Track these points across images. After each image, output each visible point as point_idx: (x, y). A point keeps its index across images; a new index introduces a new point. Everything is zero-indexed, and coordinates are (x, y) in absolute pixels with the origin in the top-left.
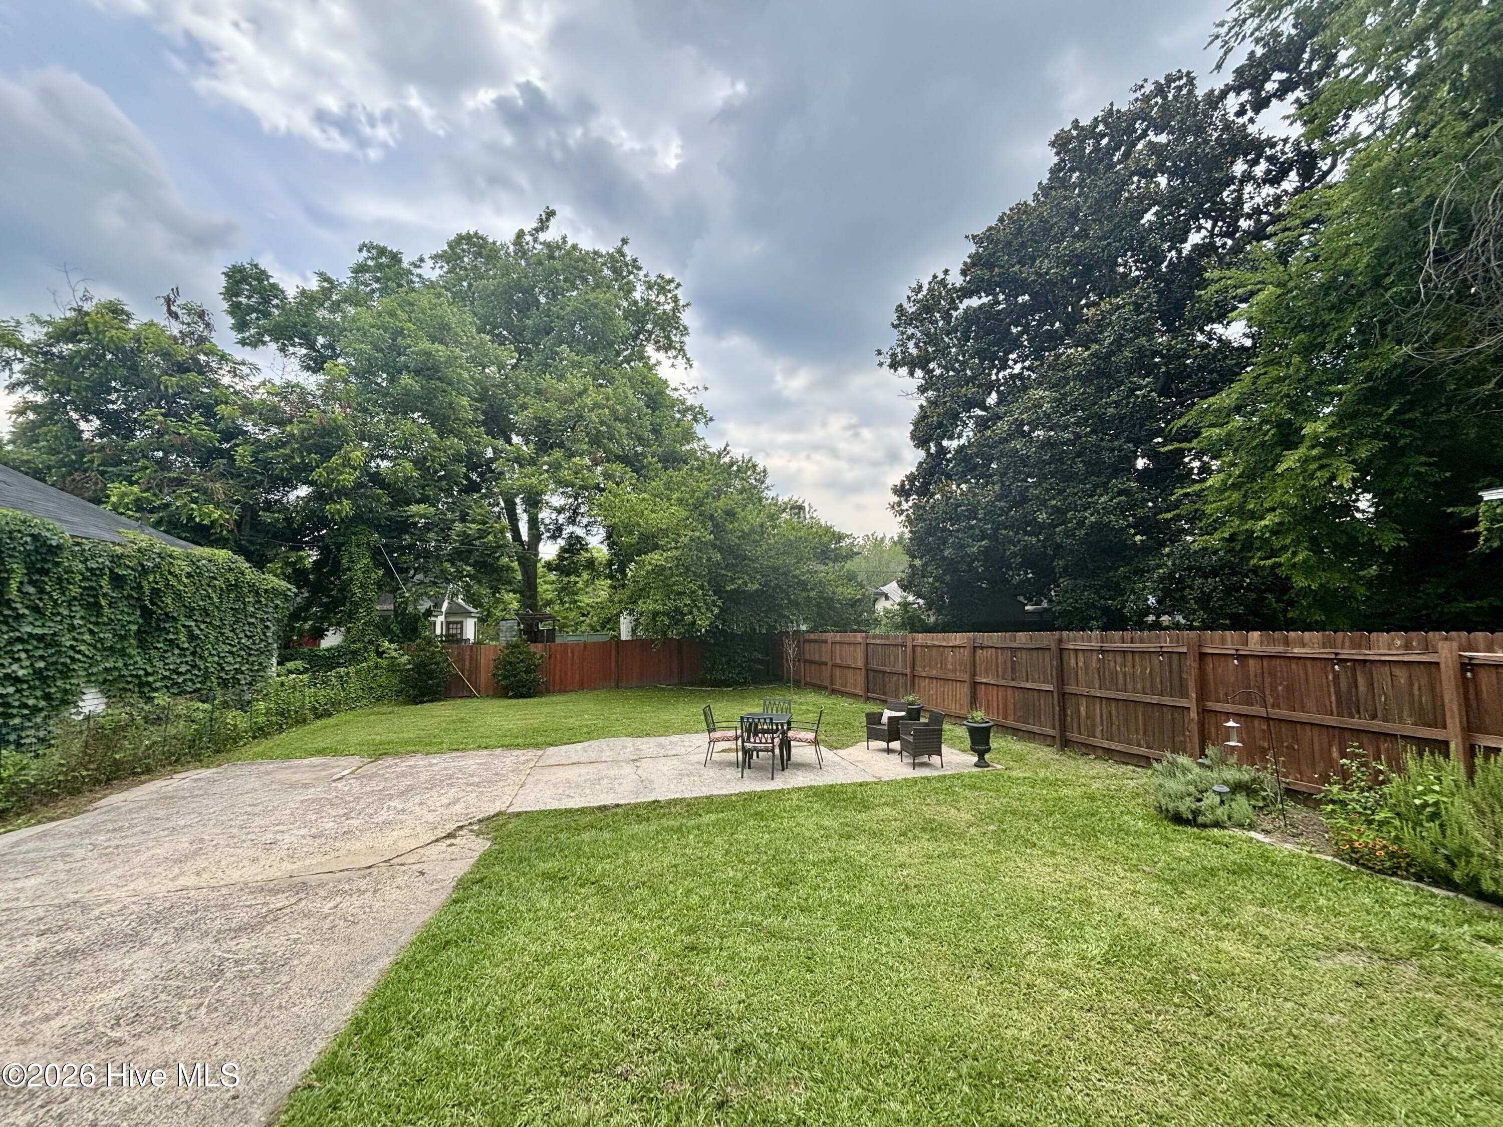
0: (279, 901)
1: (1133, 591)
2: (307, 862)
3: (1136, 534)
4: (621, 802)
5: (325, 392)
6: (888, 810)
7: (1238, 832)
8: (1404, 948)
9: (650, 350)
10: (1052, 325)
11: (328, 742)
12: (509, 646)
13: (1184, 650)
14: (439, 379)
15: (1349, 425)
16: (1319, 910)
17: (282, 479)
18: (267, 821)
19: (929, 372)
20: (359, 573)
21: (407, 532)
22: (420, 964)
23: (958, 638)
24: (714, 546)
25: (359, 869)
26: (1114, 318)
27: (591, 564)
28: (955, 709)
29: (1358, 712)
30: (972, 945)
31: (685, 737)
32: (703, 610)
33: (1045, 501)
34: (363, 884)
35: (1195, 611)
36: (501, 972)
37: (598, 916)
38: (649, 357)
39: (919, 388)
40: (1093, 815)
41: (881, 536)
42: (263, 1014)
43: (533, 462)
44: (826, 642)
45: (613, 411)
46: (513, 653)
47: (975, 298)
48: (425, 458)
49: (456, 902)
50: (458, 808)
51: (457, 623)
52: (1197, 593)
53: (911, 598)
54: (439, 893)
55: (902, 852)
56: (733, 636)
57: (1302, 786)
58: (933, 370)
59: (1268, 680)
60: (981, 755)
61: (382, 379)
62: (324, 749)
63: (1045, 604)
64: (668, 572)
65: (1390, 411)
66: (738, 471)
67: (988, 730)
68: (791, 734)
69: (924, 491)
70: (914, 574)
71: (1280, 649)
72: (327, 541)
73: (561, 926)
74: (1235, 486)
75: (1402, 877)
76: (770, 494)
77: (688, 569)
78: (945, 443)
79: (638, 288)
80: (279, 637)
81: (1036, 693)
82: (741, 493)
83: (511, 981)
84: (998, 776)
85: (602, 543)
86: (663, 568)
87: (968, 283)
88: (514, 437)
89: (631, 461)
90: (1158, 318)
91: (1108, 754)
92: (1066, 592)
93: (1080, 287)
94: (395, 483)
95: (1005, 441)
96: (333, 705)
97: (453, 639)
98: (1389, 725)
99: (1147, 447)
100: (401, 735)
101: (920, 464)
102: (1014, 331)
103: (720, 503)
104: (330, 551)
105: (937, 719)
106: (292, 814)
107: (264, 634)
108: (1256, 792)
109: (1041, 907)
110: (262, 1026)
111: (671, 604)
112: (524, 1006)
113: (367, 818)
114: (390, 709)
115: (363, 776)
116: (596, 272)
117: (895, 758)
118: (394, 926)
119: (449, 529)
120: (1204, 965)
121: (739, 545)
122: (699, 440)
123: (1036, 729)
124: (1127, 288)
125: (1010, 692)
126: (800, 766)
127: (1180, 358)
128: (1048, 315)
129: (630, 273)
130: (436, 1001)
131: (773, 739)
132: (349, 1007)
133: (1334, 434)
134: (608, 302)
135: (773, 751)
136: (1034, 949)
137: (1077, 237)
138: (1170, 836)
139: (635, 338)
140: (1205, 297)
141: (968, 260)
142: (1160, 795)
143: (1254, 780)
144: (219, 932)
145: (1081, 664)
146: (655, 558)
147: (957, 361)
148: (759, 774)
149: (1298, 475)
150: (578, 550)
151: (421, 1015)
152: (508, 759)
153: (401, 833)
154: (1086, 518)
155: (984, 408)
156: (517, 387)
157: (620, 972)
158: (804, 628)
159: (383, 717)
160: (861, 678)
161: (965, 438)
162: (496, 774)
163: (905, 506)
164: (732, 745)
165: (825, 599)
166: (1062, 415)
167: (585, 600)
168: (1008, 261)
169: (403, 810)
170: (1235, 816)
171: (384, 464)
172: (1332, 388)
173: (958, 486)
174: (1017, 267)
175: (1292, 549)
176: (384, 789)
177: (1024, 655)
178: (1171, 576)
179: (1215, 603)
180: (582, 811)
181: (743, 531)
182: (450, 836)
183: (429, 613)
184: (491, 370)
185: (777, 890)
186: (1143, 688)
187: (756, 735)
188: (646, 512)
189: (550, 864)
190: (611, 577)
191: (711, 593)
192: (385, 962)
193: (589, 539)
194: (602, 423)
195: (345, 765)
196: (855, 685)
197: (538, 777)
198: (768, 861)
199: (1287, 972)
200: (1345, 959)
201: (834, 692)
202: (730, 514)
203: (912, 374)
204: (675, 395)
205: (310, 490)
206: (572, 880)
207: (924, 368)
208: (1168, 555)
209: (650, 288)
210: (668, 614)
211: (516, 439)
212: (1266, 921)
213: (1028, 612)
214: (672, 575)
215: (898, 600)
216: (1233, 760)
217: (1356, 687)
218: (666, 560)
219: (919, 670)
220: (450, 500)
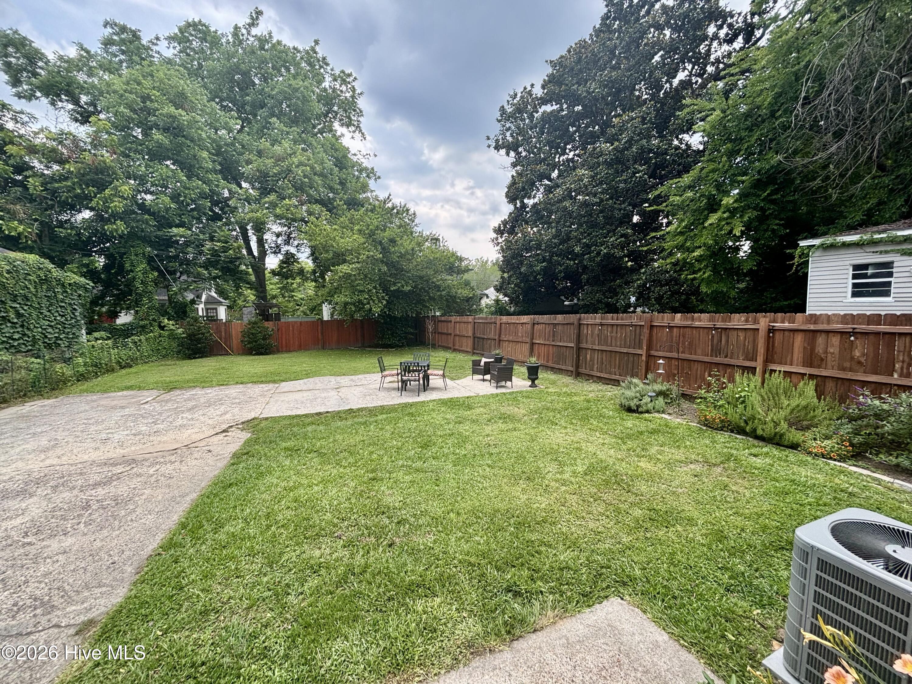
0: (119, 469)
1: (623, 293)
2: (133, 448)
3: (628, 261)
4: (330, 410)
5: (93, 140)
6: (482, 409)
7: (657, 415)
8: (718, 461)
9: (336, 125)
10: (594, 128)
11: (132, 383)
12: (250, 323)
13: (643, 323)
14: (183, 136)
15: (744, 201)
16: (686, 447)
17: (68, 204)
18: (100, 427)
19: (518, 154)
20: (140, 274)
21: (172, 247)
22: (216, 495)
23: (525, 319)
24: (382, 262)
25: (169, 451)
26: (629, 125)
27: (301, 272)
28: (520, 358)
29: (720, 354)
30: (520, 470)
31: (366, 375)
32: (376, 302)
33: (580, 239)
34: (173, 458)
35: (654, 305)
36: (265, 496)
37: (319, 467)
38: (336, 131)
39: (512, 164)
40: (588, 409)
41: (486, 259)
42: (122, 524)
43: (258, 201)
44: (451, 322)
45: (312, 168)
46: (253, 327)
47: (549, 105)
48: (179, 195)
49: (233, 464)
50: (228, 416)
51: (213, 309)
52: (656, 295)
53: (501, 297)
54: (222, 461)
55: (488, 429)
56: (395, 318)
57: (689, 392)
58: (521, 153)
59: (681, 339)
60: (533, 381)
61: (138, 132)
62: (131, 386)
63: (575, 301)
64: (353, 278)
65: (766, 194)
66: (397, 213)
67: (537, 368)
68: (429, 372)
69: (512, 232)
70: (503, 282)
71: (689, 323)
72: (111, 250)
73: (298, 473)
74: (681, 233)
75: (725, 431)
76: (418, 229)
77: (366, 276)
78: (526, 201)
79: (327, 79)
80: (85, 316)
81: (565, 348)
82: (400, 228)
83: (271, 500)
84: (541, 391)
85: (308, 258)
86: (350, 275)
87: (545, 94)
88: (243, 183)
89: (326, 203)
90: (655, 128)
91: (600, 380)
92: (587, 294)
93: (613, 103)
94: (159, 212)
95: (560, 201)
96: (132, 360)
97: (213, 319)
98: (732, 360)
99: (639, 209)
100: (184, 377)
101: (511, 214)
102: (571, 130)
103: (386, 234)
104: (115, 259)
105: (511, 362)
106: (116, 423)
107: (73, 314)
108: (668, 395)
109: (557, 452)
110: (122, 529)
111: (356, 298)
112: (280, 511)
113: (169, 424)
114: (173, 362)
115: (162, 401)
116: (297, 65)
117: (488, 383)
118: (196, 478)
119: (203, 246)
120: (630, 473)
121: (398, 262)
122: (372, 191)
123: (563, 367)
124: (639, 106)
125: (551, 347)
126: (434, 389)
127: (663, 154)
128: (592, 121)
129: (321, 67)
130: (228, 512)
131: (419, 374)
132: (175, 518)
133: (736, 205)
134: (306, 88)
135: (419, 381)
136: (551, 470)
137: (613, 68)
138: (625, 418)
139: (326, 116)
140: (681, 116)
141: (546, 78)
142: (622, 398)
143: (668, 390)
144: (82, 486)
145: (589, 332)
146: (344, 268)
147: (536, 147)
148: (411, 394)
149: (714, 228)
150: (293, 262)
151: (220, 518)
152: (257, 389)
153: (193, 431)
154: (601, 250)
155: (550, 180)
156: (243, 147)
157: (333, 492)
158: (438, 314)
159: (169, 367)
160: (470, 342)
161: (537, 198)
162: (250, 398)
163: (500, 240)
164: (395, 378)
165: (450, 296)
166: (594, 187)
167: (299, 295)
168: (571, 81)
169: (192, 419)
170: (656, 407)
171: (149, 197)
172: (740, 178)
173: (532, 229)
174: (576, 86)
175: (704, 270)
176: (177, 408)
177: (560, 327)
178: (644, 285)
179: (665, 300)
180: (306, 416)
181: (401, 253)
182: (224, 431)
183: (193, 302)
184: (222, 132)
185: (420, 449)
186: (621, 344)
187: (409, 373)
188: (337, 238)
189: (289, 443)
190: (316, 281)
191: (381, 291)
192: (194, 496)
193: (299, 255)
194: (305, 176)
195: (148, 395)
196: (467, 346)
197: (277, 398)
198: (416, 436)
199: (666, 473)
200: (692, 466)
201: (455, 350)
202: (393, 241)
203: (508, 154)
204: (355, 159)
205: (92, 213)
206: (303, 451)
207: (516, 150)
208: (643, 273)
209: (335, 80)
210: (354, 304)
211: (244, 185)
212: (660, 453)
213: (566, 306)
214: (356, 280)
215: (494, 298)
216: (660, 380)
217: (721, 341)
218: (352, 270)
219: (503, 337)
220: (201, 225)
